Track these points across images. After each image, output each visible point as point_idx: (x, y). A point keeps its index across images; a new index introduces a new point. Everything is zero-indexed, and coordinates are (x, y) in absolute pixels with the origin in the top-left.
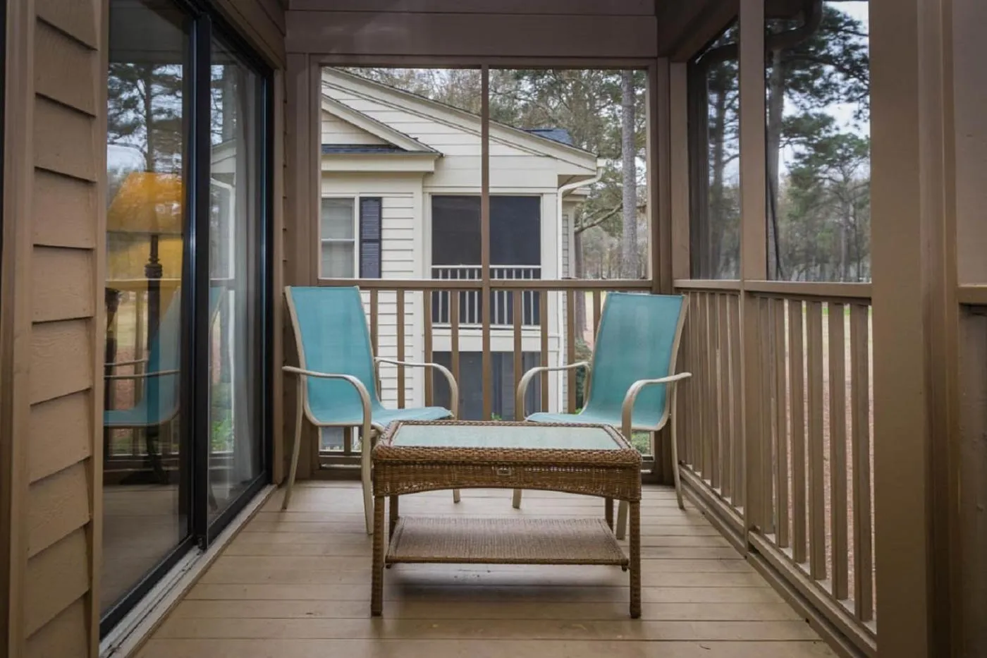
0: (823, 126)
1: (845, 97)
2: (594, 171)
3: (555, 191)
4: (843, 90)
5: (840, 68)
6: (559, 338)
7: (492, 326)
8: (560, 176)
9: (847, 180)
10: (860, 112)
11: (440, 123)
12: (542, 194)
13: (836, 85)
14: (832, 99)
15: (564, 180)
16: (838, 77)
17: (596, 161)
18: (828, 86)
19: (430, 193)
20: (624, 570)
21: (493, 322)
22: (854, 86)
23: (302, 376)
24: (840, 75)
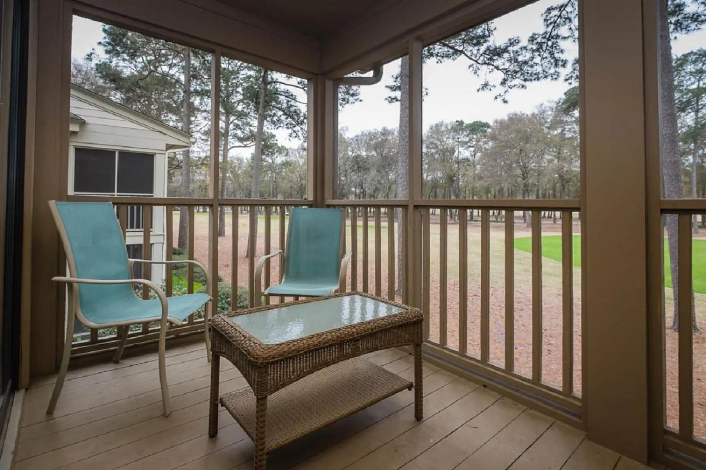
0: (271, 138)
1: (285, 127)
2: (187, 143)
3: (164, 152)
4: (285, 124)
5: (285, 114)
6: (164, 235)
7: (127, 230)
8: (167, 144)
9: (273, 162)
10: (292, 134)
11: (83, 102)
12: (156, 153)
13: (283, 121)
14: (280, 127)
15: (169, 147)
16: (283, 118)
17: (189, 138)
18: (279, 121)
19: (74, 146)
20: (410, 390)
21: (127, 228)
22: (289, 122)
23: (74, 284)
24: (285, 117)
